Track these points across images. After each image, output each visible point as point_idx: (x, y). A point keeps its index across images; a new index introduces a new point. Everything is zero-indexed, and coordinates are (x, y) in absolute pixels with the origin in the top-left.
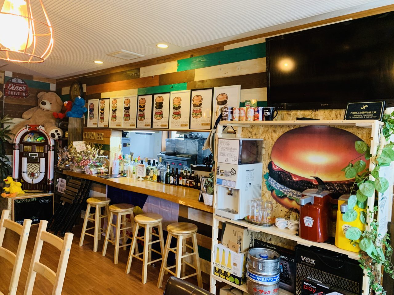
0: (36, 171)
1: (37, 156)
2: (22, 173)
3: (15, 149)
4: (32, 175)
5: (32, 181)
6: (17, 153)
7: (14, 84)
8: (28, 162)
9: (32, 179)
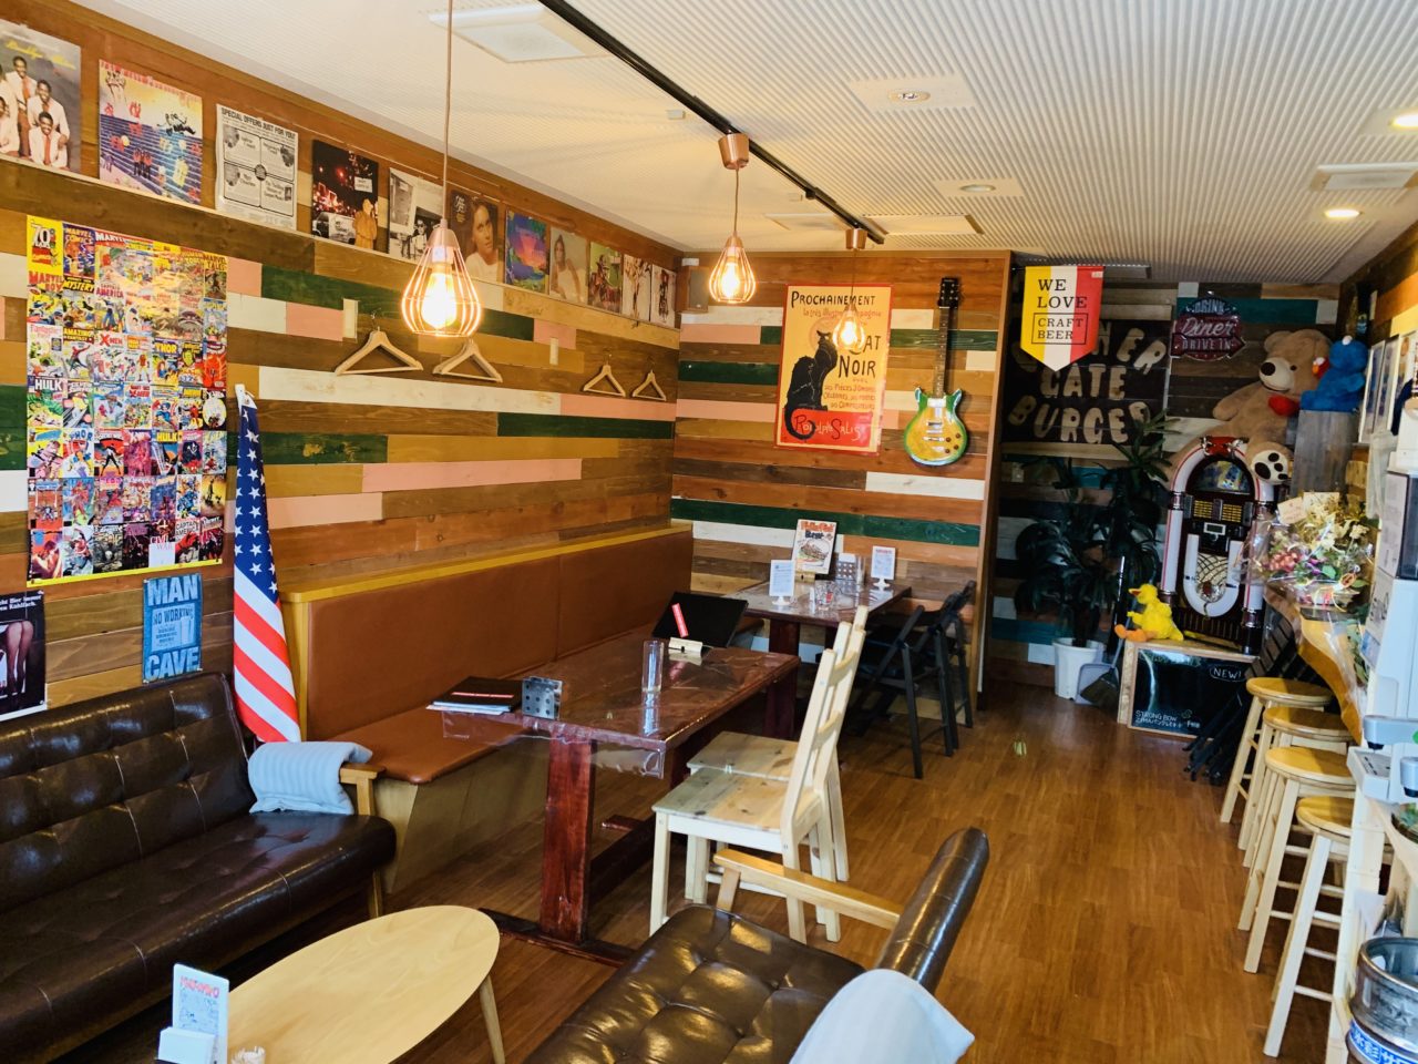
0: (1217, 578)
1: (1223, 533)
2: (1185, 580)
3: (1171, 508)
4: (1207, 588)
5: (1205, 606)
6: (1176, 518)
7: (1200, 317)
8: (1202, 549)
9: (1204, 602)
